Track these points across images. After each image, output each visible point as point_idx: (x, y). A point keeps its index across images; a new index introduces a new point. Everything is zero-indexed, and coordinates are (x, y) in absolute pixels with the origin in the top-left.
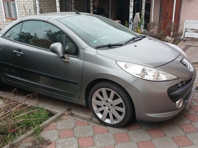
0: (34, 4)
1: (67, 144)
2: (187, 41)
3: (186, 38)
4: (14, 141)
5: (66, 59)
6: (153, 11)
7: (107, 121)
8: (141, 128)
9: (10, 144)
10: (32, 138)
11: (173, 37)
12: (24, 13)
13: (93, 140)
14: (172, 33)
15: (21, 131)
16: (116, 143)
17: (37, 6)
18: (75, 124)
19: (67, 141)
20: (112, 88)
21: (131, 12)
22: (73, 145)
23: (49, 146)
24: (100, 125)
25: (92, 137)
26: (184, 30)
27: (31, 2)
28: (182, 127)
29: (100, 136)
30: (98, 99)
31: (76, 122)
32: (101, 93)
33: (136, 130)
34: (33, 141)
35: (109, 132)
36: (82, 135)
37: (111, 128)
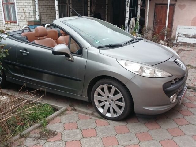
0: (33, 8)
1: (72, 135)
2: (180, 46)
3: (178, 42)
4: (23, 132)
5: (70, 58)
6: (147, 16)
7: (108, 115)
8: (139, 121)
9: (20, 135)
10: (39, 130)
11: (166, 41)
12: (24, 16)
13: (95, 131)
14: (165, 38)
15: (29, 124)
16: (116, 133)
17: (37, 10)
18: (78, 118)
19: (72, 132)
20: (113, 84)
21: (127, 17)
22: (78, 136)
23: (55, 137)
24: (102, 118)
25: (95, 129)
26: (177, 35)
27: (30, 6)
28: (176, 120)
29: (102, 128)
30: (99, 95)
31: (79, 116)
32: (103, 90)
33: (134, 123)
34: (40, 133)
35: (109, 124)
36: (85, 127)
37: (111, 121)
